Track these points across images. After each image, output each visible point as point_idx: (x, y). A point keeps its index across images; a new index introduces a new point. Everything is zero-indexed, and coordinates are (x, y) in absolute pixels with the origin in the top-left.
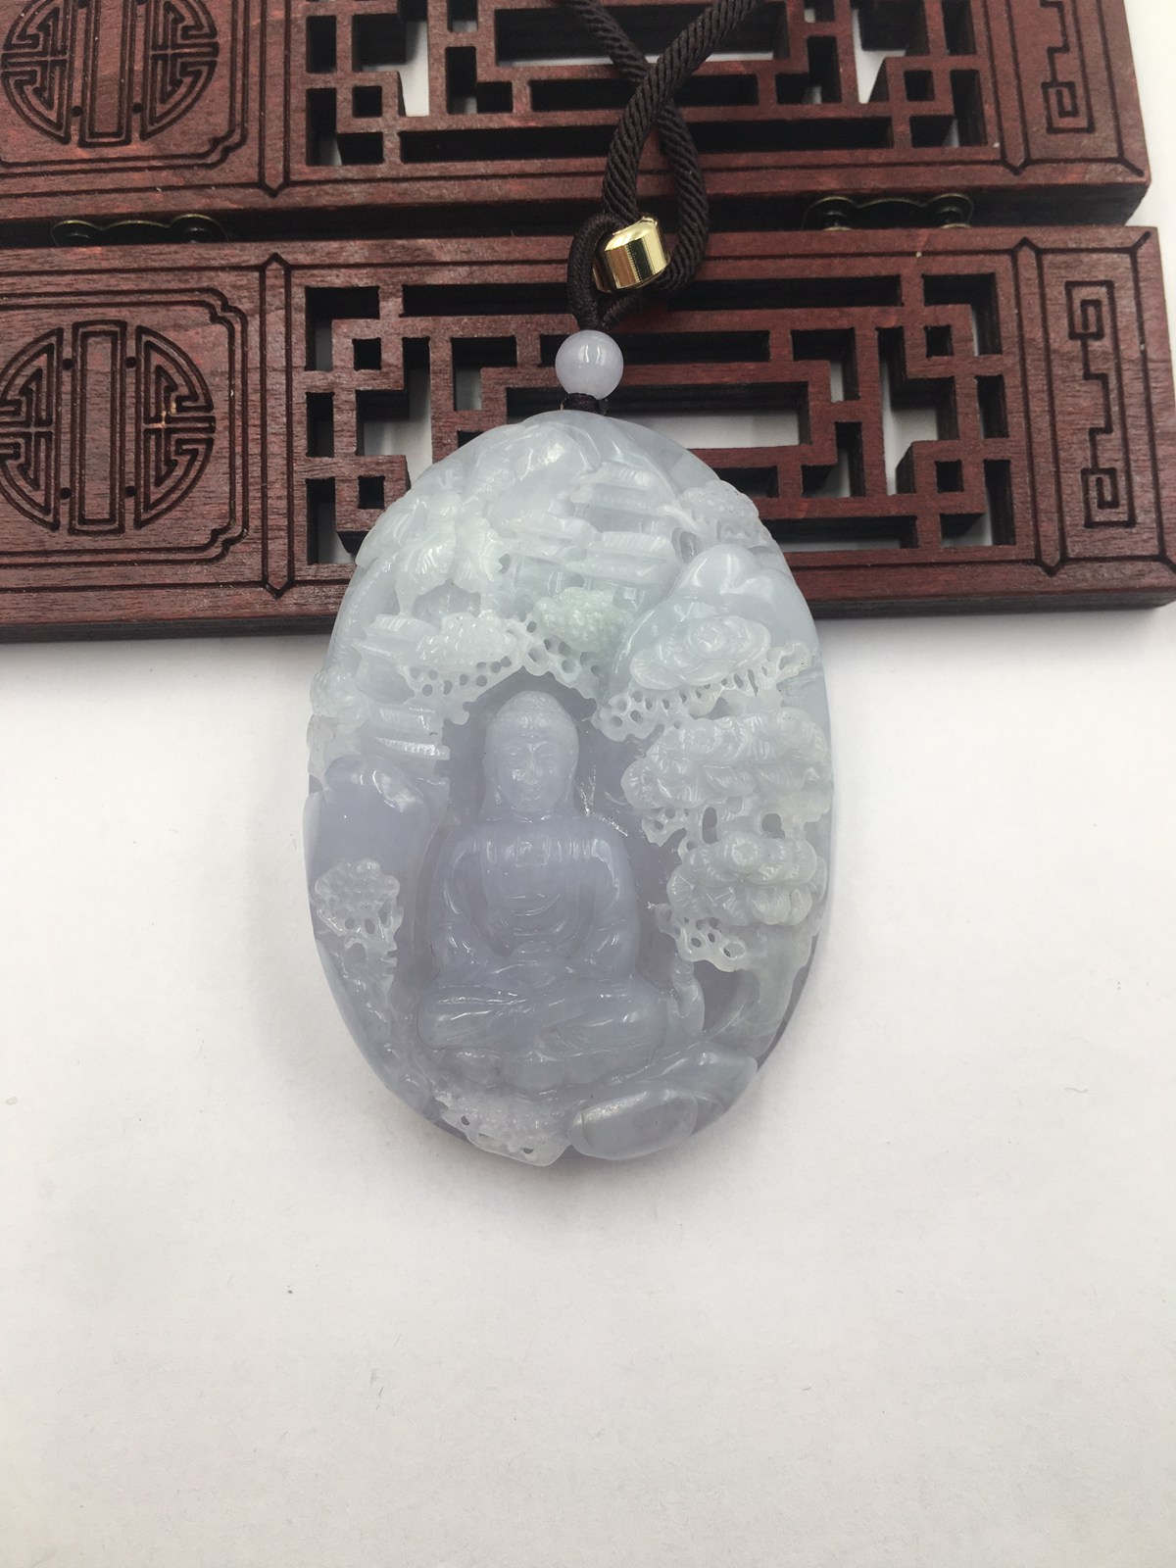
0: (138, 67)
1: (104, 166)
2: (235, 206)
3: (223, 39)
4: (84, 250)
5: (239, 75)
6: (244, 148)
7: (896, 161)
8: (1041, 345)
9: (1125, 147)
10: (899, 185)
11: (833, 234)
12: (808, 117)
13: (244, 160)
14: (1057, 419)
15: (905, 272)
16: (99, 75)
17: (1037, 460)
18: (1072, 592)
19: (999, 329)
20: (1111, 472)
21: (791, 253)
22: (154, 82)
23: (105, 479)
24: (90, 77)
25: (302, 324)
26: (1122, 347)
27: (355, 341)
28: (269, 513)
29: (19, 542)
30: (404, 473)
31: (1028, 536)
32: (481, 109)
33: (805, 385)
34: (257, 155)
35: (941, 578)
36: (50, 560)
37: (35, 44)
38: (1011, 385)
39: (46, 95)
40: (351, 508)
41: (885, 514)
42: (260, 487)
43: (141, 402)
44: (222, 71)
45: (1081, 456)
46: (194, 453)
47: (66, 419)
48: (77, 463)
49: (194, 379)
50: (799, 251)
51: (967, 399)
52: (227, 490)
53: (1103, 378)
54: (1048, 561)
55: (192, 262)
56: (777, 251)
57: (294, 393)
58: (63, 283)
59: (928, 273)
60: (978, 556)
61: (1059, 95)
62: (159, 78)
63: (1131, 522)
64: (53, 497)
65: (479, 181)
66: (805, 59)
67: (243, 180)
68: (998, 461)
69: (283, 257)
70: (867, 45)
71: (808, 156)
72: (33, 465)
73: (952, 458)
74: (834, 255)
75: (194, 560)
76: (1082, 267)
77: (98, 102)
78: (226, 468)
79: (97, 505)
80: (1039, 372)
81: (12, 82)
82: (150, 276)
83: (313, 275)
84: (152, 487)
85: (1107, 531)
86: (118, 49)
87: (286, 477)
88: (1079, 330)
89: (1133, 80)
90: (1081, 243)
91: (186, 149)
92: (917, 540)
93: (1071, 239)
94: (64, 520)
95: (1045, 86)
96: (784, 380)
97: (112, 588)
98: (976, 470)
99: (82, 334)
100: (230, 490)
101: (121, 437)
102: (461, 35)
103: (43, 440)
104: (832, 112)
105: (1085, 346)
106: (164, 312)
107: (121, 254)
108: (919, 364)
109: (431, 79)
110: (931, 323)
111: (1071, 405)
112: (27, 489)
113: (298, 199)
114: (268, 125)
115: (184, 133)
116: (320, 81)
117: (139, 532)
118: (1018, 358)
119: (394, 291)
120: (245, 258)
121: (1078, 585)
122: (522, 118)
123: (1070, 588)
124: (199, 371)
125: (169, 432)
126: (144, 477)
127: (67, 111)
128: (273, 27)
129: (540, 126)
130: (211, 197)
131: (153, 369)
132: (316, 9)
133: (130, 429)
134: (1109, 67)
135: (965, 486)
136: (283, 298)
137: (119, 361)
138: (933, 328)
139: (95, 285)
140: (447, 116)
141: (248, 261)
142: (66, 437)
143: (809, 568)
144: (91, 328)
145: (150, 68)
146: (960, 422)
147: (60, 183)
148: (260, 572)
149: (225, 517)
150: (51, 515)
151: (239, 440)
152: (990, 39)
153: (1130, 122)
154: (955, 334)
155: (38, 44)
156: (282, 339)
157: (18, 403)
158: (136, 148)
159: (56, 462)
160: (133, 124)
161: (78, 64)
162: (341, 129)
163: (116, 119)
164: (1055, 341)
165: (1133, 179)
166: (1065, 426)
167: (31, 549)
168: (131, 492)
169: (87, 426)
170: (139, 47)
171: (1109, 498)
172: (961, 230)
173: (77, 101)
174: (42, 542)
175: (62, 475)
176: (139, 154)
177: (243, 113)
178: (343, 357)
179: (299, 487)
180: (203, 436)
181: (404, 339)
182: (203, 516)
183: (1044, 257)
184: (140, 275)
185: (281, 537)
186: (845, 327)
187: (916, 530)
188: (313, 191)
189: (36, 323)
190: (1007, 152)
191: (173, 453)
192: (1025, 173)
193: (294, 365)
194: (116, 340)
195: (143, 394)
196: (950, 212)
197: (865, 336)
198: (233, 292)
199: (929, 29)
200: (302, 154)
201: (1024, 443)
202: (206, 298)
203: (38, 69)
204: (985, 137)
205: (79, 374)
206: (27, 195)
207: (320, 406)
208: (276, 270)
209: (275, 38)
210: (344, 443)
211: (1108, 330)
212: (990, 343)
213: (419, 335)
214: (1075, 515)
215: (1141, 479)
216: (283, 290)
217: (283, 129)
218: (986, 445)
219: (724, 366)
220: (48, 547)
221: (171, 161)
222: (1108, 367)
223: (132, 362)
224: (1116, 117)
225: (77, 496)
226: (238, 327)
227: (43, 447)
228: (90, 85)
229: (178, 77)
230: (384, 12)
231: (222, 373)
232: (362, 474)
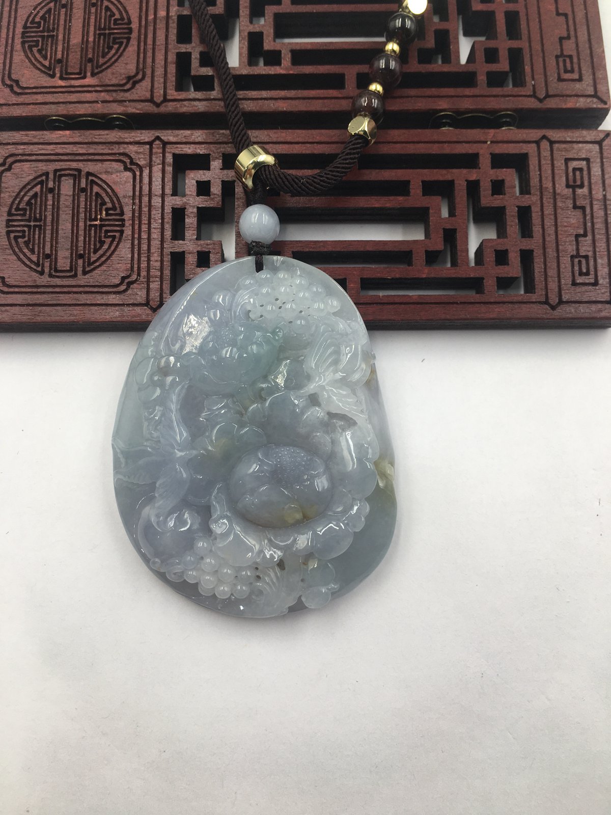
0: (91, 39)
1: (73, 89)
2: (138, 112)
3: (135, 26)
4: (61, 132)
5: (142, 44)
6: (143, 81)
7: (478, 94)
8: (551, 191)
9: (598, 90)
10: (479, 107)
11: (444, 131)
12: (434, 71)
13: (144, 88)
14: (559, 229)
15: (481, 152)
16: (71, 43)
17: (547, 250)
18: (564, 319)
19: (529, 183)
20: (586, 257)
21: (422, 141)
22: (98, 47)
23: (68, 249)
24: (66, 44)
25: (170, 173)
26: (593, 193)
27: (197, 182)
28: (151, 268)
29: (24, 281)
30: (220, 250)
31: (541, 289)
32: (265, 64)
33: (428, 209)
34: (150, 85)
35: (496, 310)
36: (39, 290)
37: (39, 27)
38: (536, 211)
39: (44, 53)
40: (193, 267)
41: (468, 276)
42: (146, 255)
43: (88, 210)
44: (134, 42)
45: (571, 249)
46: (114, 237)
47: (49, 218)
48: (54, 241)
49: (115, 199)
50: (426, 140)
51: (512, 218)
52: (130, 256)
53: (583, 208)
54: (552, 303)
55: (115, 140)
56: (416, 139)
57: (165, 208)
58: (50, 149)
59: (493, 152)
60: (515, 299)
61: (564, 61)
62: (101, 45)
63: (596, 283)
64: (41, 258)
65: (263, 101)
66: (433, 41)
67: (143, 98)
68: (527, 250)
69: (162, 138)
70: (466, 34)
71: (434, 91)
72: (32, 241)
73: (504, 248)
74: (445, 142)
75: (113, 292)
76: (574, 151)
77: (70, 57)
78: (129, 245)
79: (63, 262)
80: (550, 204)
81: (26, 46)
82: (95, 146)
83: (177, 147)
84: (92, 255)
85: (583, 288)
86: (81, 30)
87: (160, 250)
88: (571, 183)
89: (603, 55)
90: (574, 138)
91: (114, 81)
92: (484, 290)
93: (568, 136)
94: (47, 270)
95: (557, 57)
96: (417, 206)
97: (70, 305)
98: (516, 255)
99: (59, 175)
100: (132, 256)
101: (77, 228)
102: (256, 26)
103: (37, 229)
104: (446, 68)
105: (574, 192)
106: (100, 165)
107: (79, 134)
108: (487, 199)
109: (240, 48)
110: (494, 178)
111: (566, 222)
112: (28, 254)
113: (171, 108)
114: (156, 69)
115: (113, 74)
116: (184, 48)
117: (83, 276)
118: (539, 197)
119: (218, 156)
120: (142, 138)
121: (567, 316)
122: (286, 69)
123: (564, 317)
124: (117, 195)
125: (101, 226)
126: (88, 249)
127: (54, 60)
128: (160, 20)
129: (296, 73)
130: (126, 106)
131: (94, 194)
132: (182, 11)
133: (81, 224)
134: (590, 48)
135: (510, 263)
136: (161, 159)
137: (77, 191)
138: (495, 181)
139: (66, 151)
140: (248, 67)
141: (144, 139)
142: (49, 228)
143: (427, 303)
144: (63, 172)
145: (97, 40)
146: (508, 230)
147: (50, 98)
148: (145, 298)
149: (129, 270)
150: (40, 267)
151: (137, 231)
152: (529, 31)
153: (600, 76)
154: (507, 184)
155: (41, 26)
156: (160, 180)
157: (25, 210)
158: (89, 81)
159: (43, 241)
160: (87, 68)
161: (61, 37)
162: (193, 73)
163: (79, 66)
164: (559, 189)
165: (601, 106)
166: (562, 233)
167: (29, 284)
168: (81, 256)
169: (60, 222)
170: (92, 29)
171: (584, 270)
172: (511, 131)
173: (59, 56)
174: (35, 281)
175: (46, 247)
176: (90, 84)
177: (143, 65)
178: (191, 190)
179: (166, 256)
180: (118, 228)
181: (222, 181)
182: (117, 269)
183: (554, 145)
184: (89, 146)
185: (157, 281)
186: (450, 179)
187: (484, 285)
188: (178, 104)
189: (35, 169)
190: (536, 90)
191: (103, 237)
192: (545, 102)
193: (166, 193)
194: (76, 178)
195: (88, 207)
196: (506, 121)
197: (460, 184)
198: (136, 155)
199: (498, 27)
200: (173, 85)
201: (541, 241)
202: (121, 158)
203: (40, 39)
204: (525, 83)
205: (56, 196)
206: (33, 104)
207: (179, 214)
208: (158, 144)
209: (161, 25)
210: (190, 234)
211: (586, 183)
212: (525, 189)
213: (230, 179)
214: (566, 280)
215: (602, 262)
216: (161, 155)
217: (164, 72)
218: (521, 242)
219: (386, 198)
220: (38, 283)
221: (106, 88)
222: (585, 202)
223: (83, 190)
224: (594, 74)
225: (54, 257)
226: (138, 173)
227: (37, 232)
228: (66, 47)
229: (111, 45)
230: (217, 13)
231: (129, 197)
232: (199, 249)
